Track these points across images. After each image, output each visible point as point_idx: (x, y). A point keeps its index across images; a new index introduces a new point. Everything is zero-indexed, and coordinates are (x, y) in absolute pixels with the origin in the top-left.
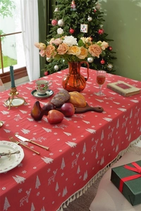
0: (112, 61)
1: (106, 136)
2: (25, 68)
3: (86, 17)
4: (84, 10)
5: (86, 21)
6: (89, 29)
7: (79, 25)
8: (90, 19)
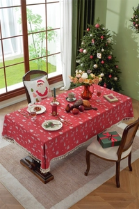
0: (118, 74)
1: (97, 121)
2: (61, 75)
3: (101, 49)
4: (99, 44)
5: (100, 52)
6: (102, 56)
7: (96, 53)
8: (103, 50)
